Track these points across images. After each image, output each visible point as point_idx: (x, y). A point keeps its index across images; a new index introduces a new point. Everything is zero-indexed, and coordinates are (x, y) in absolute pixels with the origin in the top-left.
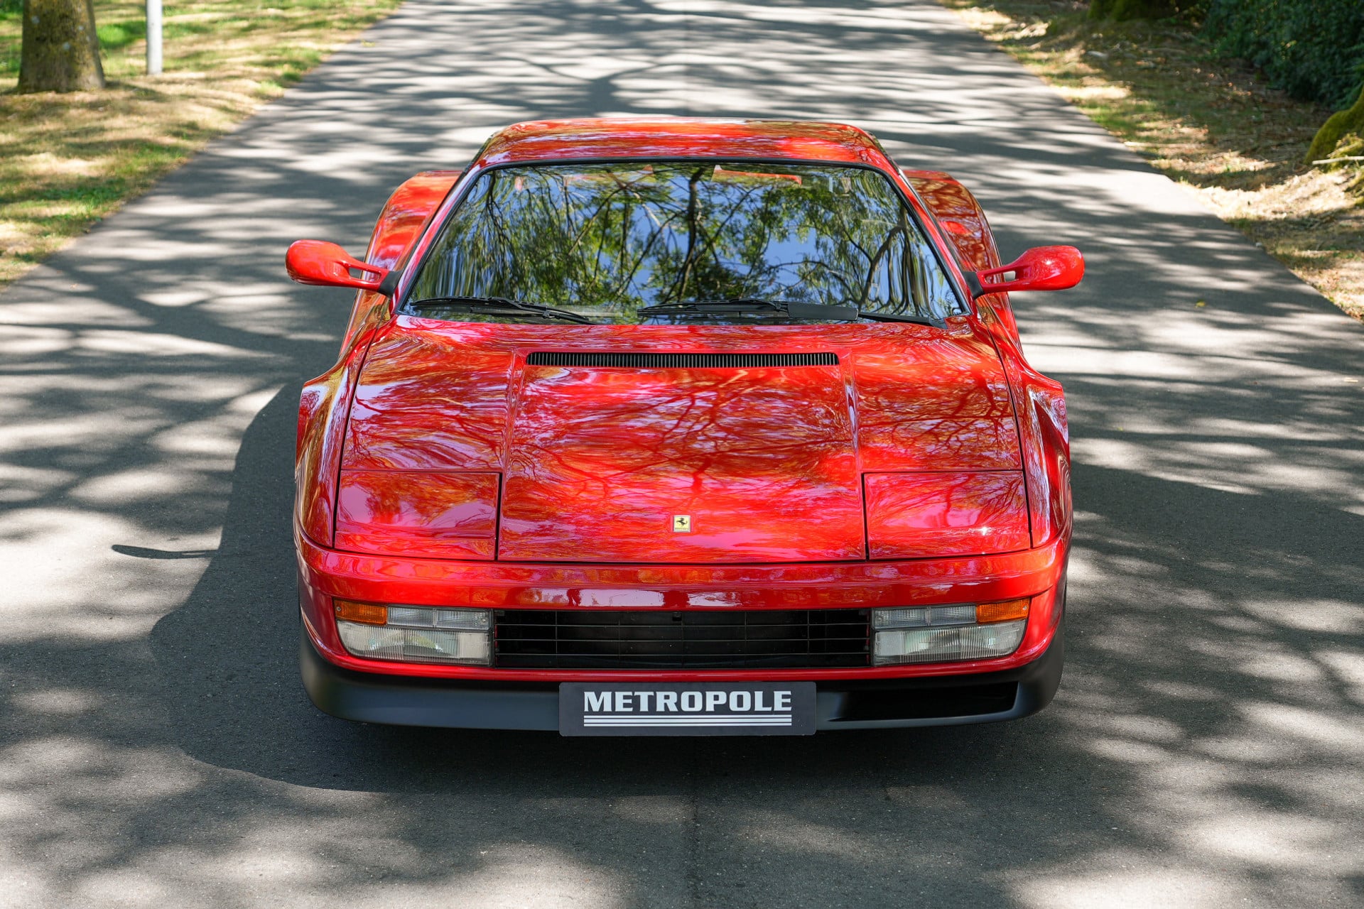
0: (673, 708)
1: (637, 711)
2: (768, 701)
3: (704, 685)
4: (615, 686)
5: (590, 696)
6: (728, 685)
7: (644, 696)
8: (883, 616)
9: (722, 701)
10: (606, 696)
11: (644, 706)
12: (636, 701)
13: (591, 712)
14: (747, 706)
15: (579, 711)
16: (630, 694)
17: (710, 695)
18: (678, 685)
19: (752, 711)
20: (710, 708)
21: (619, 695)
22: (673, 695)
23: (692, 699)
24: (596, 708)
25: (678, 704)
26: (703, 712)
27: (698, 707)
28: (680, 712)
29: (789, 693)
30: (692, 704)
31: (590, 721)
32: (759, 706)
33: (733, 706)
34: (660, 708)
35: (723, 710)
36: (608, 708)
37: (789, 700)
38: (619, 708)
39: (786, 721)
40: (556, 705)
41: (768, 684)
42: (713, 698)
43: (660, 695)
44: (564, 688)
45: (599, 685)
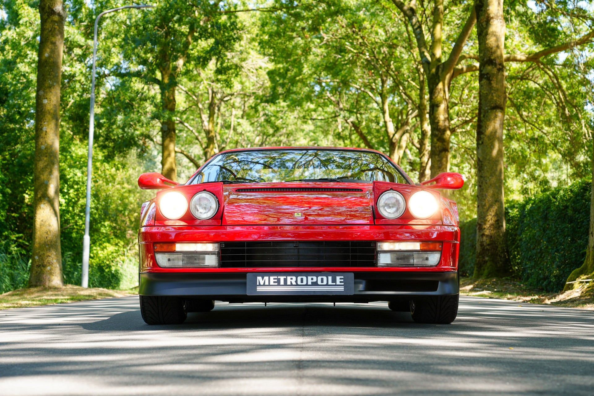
0: (294, 283)
1: (279, 284)
2: (334, 280)
3: (307, 273)
5: (259, 278)
6: (317, 273)
7: (282, 278)
8: (381, 246)
9: (315, 280)
10: (266, 278)
11: (282, 282)
12: (279, 280)
13: (260, 285)
14: (325, 283)
15: (255, 284)
16: (276, 277)
17: (310, 278)
18: (295, 273)
19: (327, 285)
20: (310, 283)
21: (272, 278)
22: (294, 278)
24: (262, 283)
25: (296, 282)
26: (307, 285)
27: (305, 283)
28: (297, 285)
29: (343, 277)
30: (302, 281)
31: (259, 289)
32: (330, 283)
33: (319, 283)
34: (289, 283)
35: (315, 284)
36: (267, 283)
37: (342, 280)
38: (272, 283)
39: (342, 289)
40: (245, 284)
41: (334, 273)
42: (311, 279)
43: (289, 278)
44: (248, 275)
45: (263, 274)
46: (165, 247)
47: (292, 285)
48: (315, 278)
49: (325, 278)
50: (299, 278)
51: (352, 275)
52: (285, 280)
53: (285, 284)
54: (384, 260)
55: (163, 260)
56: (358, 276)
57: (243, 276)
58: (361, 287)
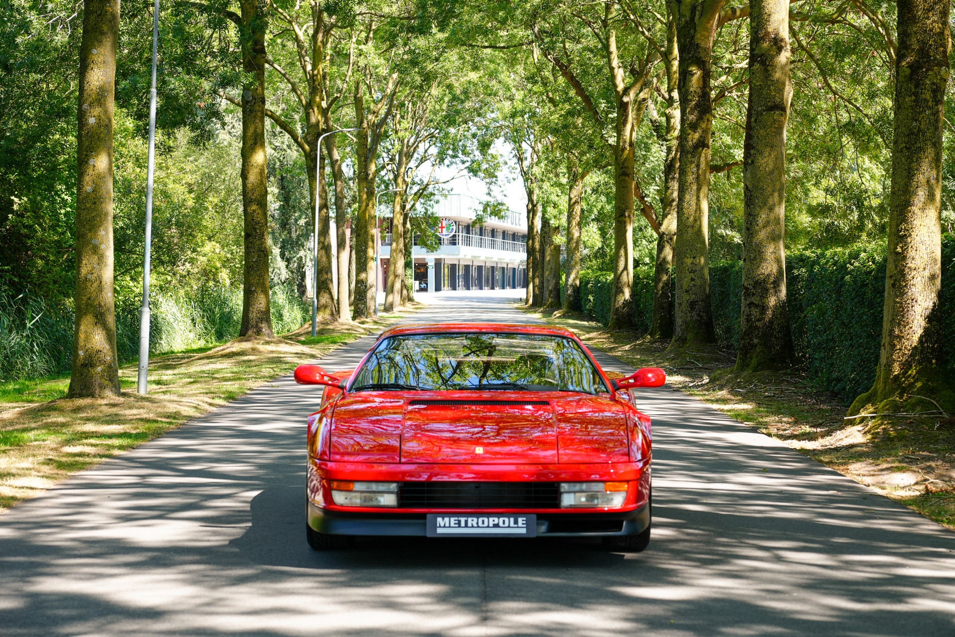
0: (475, 525)
1: (460, 526)
2: (516, 522)
3: (489, 515)
4: (450, 514)
5: (439, 520)
6: (499, 515)
7: (463, 520)
8: (565, 486)
9: (496, 522)
10: (447, 519)
11: (463, 524)
12: (459, 522)
13: (440, 527)
14: (507, 525)
15: (435, 526)
16: (456, 519)
17: (491, 519)
18: (478, 515)
19: (509, 527)
20: (491, 525)
21: (452, 519)
22: (475, 519)
23: (483, 522)
24: (442, 525)
25: (477, 523)
26: (488, 527)
27: (486, 524)
28: (478, 527)
29: (525, 519)
30: (483, 523)
31: (439, 531)
32: (512, 524)
33: (501, 524)
34: (470, 525)
35: (496, 526)
36: (447, 525)
37: (524, 522)
38: (452, 525)
39: (524, 531)
40: (425, 524)
41: (516, 515)
42: (493, 520)
43: (470, 519)
44: (428, 516)
45: (443, 515)
46: (343, 485)
47: (472, 527)
48: (496, 519)
49: (506, 520)
50: (480, 520)
51: (534, 516)
52: (466, 522)
53: (466, 526)
54: (568, 500)
55: (339, 498)
56: (540, 517)
57: (423, 516)
58: (543, 528)
